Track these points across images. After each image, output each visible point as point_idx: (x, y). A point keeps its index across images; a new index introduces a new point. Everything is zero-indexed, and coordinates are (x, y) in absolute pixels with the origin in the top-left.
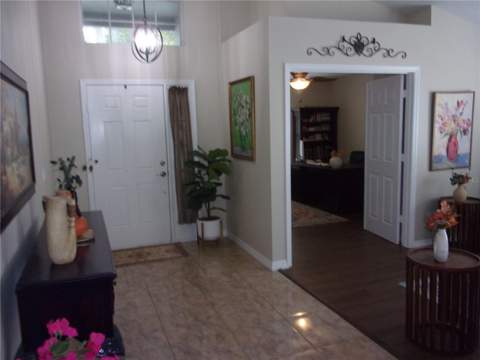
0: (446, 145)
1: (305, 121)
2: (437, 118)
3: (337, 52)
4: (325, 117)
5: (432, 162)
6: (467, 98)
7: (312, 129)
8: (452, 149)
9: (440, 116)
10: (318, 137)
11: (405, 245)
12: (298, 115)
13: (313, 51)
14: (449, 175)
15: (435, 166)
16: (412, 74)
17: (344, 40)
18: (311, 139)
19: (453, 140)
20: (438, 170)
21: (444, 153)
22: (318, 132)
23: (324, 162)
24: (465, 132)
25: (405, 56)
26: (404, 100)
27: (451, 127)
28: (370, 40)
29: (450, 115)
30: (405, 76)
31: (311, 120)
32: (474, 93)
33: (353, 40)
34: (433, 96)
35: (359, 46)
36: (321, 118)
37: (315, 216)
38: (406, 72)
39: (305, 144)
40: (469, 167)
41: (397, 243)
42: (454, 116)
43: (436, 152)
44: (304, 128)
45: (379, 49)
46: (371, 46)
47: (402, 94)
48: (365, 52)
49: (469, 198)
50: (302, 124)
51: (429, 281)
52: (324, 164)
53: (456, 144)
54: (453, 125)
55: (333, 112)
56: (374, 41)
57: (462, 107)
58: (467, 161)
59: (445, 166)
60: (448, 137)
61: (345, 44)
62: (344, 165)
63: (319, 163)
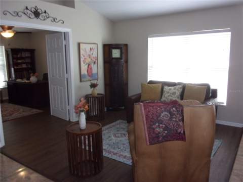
0: (87, 70)
1: (15, 56)
2: (82, 56)
3: (23, 15)
4: (27, 54)
5: (81, 78)
6: (94, 46)
7: (19, 61)
8: (89, 71)
9: (83, 55)
10: (24, 66)
11: (71, 120)
12: (10, 53)
13: (7, 13)
14: (89, 83)
15: (83, 79)
16: (68, 33)
17: (27, 8)
18: (19, 67)
19: (90, 66)
20: (84, 81)
21: (86, 73)
22: (24, 63)
23: (27, 80)
24: (95, 63)
25: (63, 23)
26: (65, 46)
27: (88, 60)
28: (43, 11)
29: (88, 54)
30: (64, 33)
31: (19, 56)
32: (97, 44)
33: (33, 10)
34: (79, 44)
35: (37, 14)
36: (24, 55)
37: (24, 111)
38: (65, 31)
39: (15, 70)
40: (97, 79)
41: (68, 120)
42: (89, 55)
43: (82, 73)
44: (15, 60)
45: (49, 17)
46: (44, 14)
47: (64, 43)
48: (40, 17)
49: (98, 94)
50: (13, 58)
51: (78, 140)
52: (26, 81)
53: (91, 69)
54: (89, 60)
55: (32, 51)
56: (45, 12)
57: (92, 51)
58: (97, 77)
59: (87, 80)
60: (87, 65)
61: (28, 11)
62: (38, 81)
63: (25, 81)
